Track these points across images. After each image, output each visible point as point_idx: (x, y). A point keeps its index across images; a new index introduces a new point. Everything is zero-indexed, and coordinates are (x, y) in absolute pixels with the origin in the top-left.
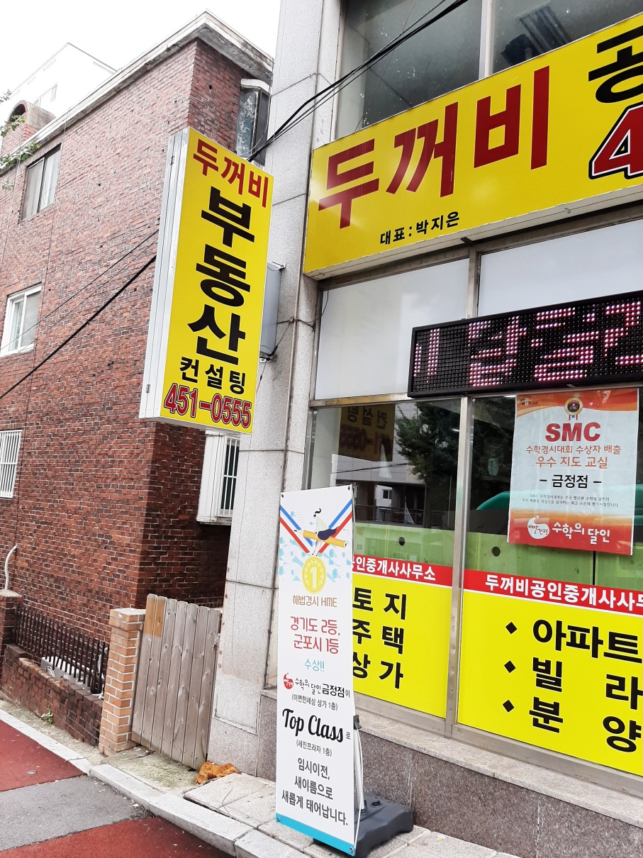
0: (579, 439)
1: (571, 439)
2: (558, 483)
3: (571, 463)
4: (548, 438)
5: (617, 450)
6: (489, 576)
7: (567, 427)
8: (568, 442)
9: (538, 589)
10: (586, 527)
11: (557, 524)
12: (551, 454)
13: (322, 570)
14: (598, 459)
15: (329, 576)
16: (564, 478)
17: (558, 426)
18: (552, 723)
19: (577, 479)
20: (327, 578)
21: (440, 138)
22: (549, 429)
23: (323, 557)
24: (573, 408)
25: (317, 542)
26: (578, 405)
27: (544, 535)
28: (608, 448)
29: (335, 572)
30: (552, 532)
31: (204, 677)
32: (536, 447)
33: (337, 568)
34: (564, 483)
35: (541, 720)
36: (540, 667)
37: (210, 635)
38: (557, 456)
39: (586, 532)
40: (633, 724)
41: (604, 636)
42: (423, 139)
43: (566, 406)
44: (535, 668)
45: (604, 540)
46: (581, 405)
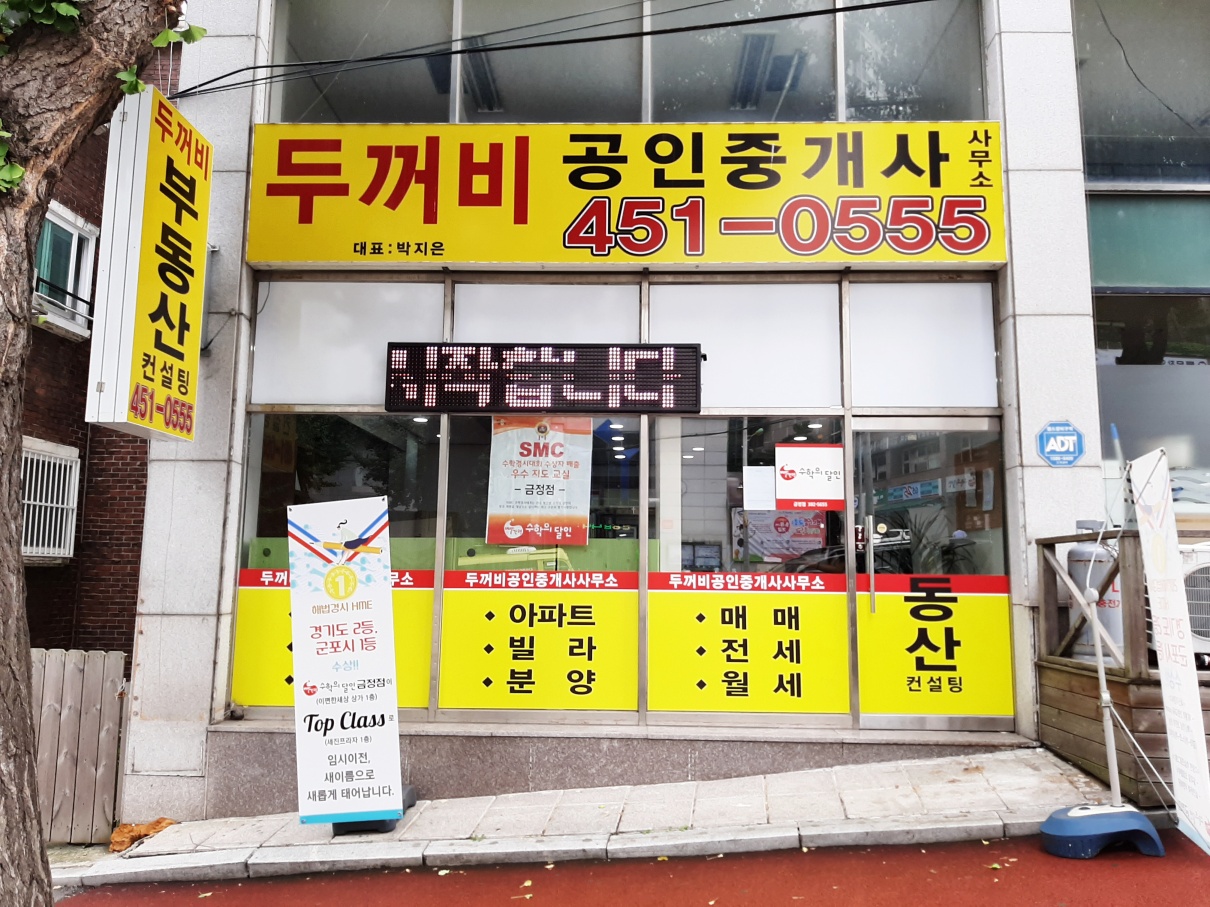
0: (547, 454)
1: (541, 455)
2: (529, 492)
3: (541, 474)
4: (522, 454)
5: (577, 465)
6: (469, 574)
7: (537, 445)
8: (538, 457)
9: (514, 580)
10: (553, 526)
11: (530, 525)
12: (524, 467)
13: (351, 577)
14: (562, 472)
15: (361, 582)
16: (535, 487)
17: (529, 445)
18: (526, 687)
19: (546, 487)
20: (358, 584)
21: (421, 165)
22: (522, 446)
23: (351, 565)
24: (542, 431)
25: (343, 552)
26: (546, 428)
27: (519, 535)
28: (570, 463)
29: (369, 578)
30: (526, 532)
31: (103, 734)
32: (511, 461)
33: (372, 573)
34: (535, 491)
35: (517, 687)
36: (516, 644)
37: (109, 684)
38: (529, 469)
39: (553, 529)
40: (590, 673)
41: (567, 610)
42: (401, 160)
43: (536, 428)
44: (512, 645)
45: (567, 535)
46: (548, 429)
